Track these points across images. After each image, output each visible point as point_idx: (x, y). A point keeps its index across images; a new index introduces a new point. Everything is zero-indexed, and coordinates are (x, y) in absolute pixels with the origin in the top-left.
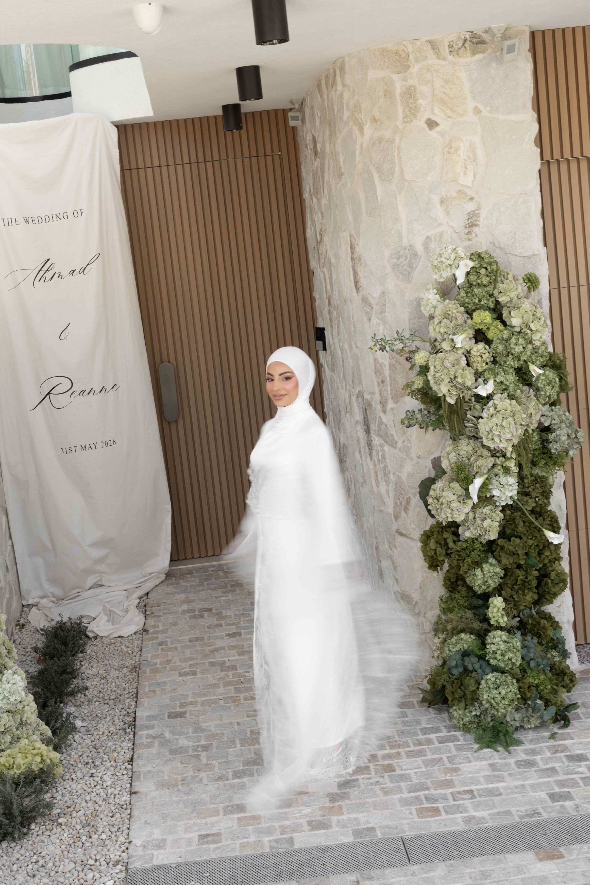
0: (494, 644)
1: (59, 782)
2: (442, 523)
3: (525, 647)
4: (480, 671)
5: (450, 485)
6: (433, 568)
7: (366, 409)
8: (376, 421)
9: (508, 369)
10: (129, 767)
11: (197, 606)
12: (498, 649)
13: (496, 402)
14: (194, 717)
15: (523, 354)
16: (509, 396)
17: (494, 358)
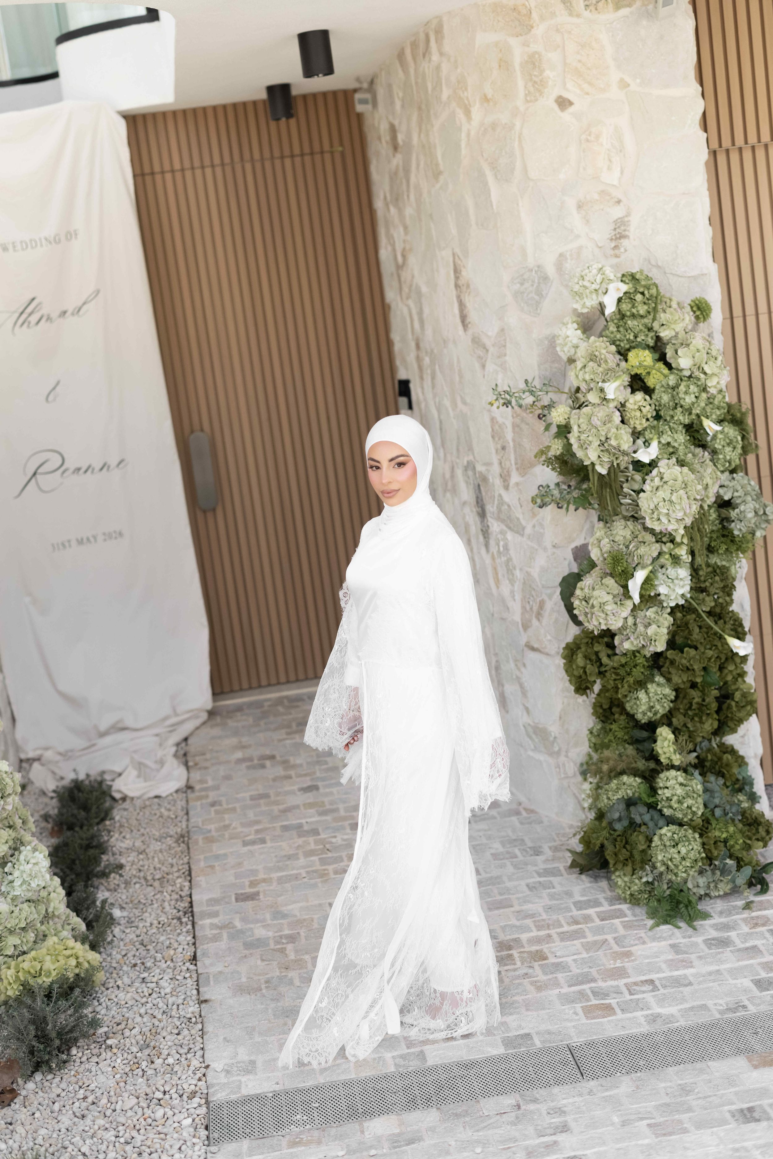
0: (667, 788)
1: (100, 992)
2: (593, 632)
3: (708, 790)
4: (651, 824)
5: (603, 581)
6: (581, 691)
7: (479, 485)
8: (494, 501)
9: (675, 426)
10: (192, 967)
11: (255, 753)
12: (673, 795)
13: (662, 470)
14: (271, 899)
15: (695, 406)
16: (677, 461)
17: (657, 411)
